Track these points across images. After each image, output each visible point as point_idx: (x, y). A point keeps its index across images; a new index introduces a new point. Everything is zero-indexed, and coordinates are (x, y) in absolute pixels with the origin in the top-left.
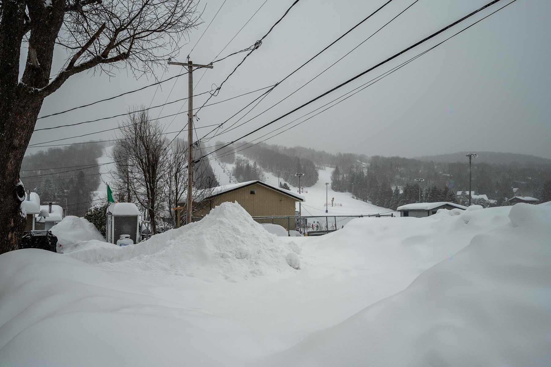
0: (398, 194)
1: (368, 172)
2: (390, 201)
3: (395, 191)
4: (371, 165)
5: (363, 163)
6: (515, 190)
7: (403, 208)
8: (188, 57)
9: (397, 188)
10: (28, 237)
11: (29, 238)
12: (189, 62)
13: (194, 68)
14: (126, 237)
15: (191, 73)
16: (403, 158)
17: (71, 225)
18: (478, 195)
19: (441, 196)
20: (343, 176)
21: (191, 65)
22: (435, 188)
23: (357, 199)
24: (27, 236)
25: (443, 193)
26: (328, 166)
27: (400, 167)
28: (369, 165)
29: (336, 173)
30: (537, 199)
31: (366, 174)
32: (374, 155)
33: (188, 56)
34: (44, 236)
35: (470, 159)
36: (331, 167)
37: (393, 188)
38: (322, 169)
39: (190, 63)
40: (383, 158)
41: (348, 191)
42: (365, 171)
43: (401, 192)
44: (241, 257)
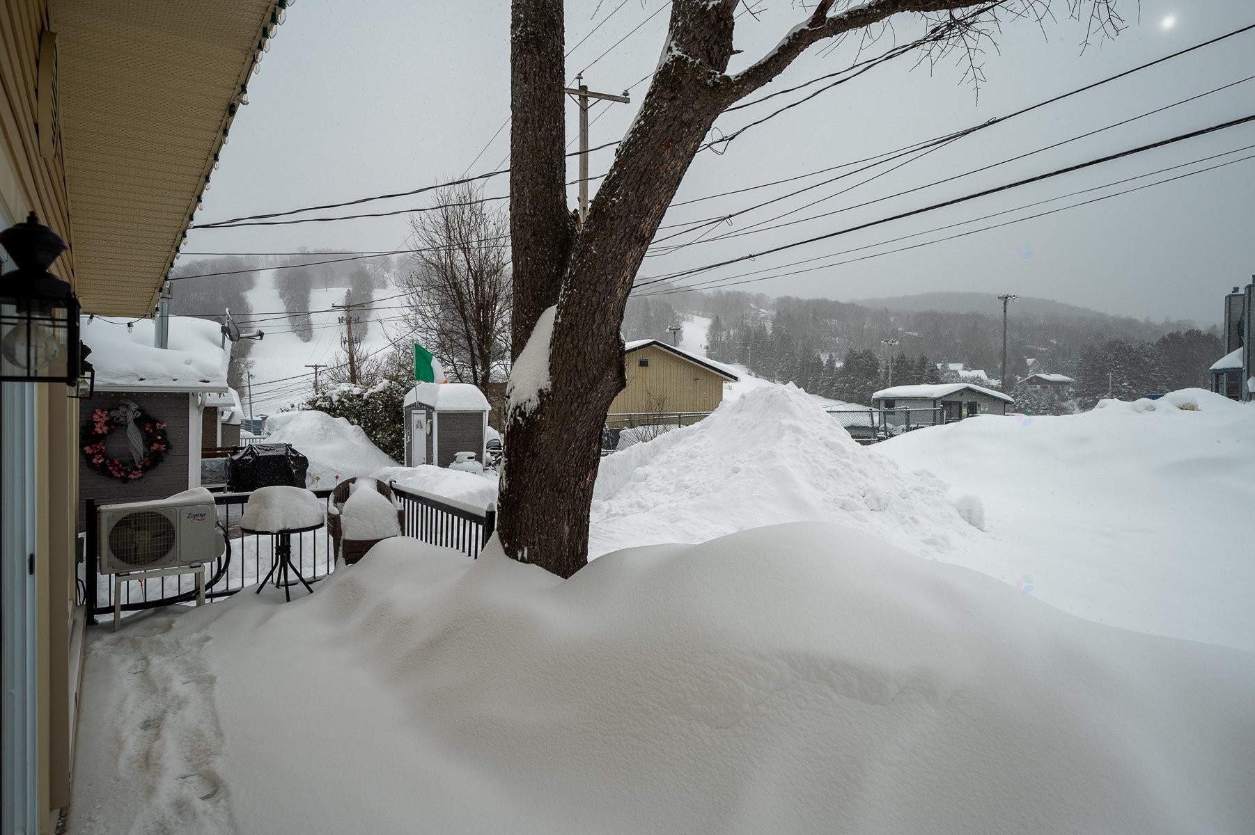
0: (833, 368)
1: (774, 328)
2: (817, 380)
3: (828, 361)
4: (778, 313)
5: (761, 310)
6: (1030, 361)
7: (885, 394)
8: (579, 77)
9: (831, 356)
10: (247, 458)
11: (250, 460)
12: (580, 87)
13: (591, 100)
14: (469, 458)
15: (585, 111)
16: (834, 302)
17: (319, 431)
18: (970, 371)
19: (914, 372)
20: (729, 332)
21: (586, 93)
22: (902, 357)
23: (757, 377)
24: (244, 455)
25: (917, 367)
26: (698, 315)
27: (829, 320)
28: (774, 313)
29: (715, 328)
30: (1069, 378)
31: (770, 332)
32: (782, 295)
33: (580, 74)
34: (281, 456)
35: (1005, 304)
36: (703, 316)
37: (824, 358)
38: (688, 320)
39: (584, 88)
40: (799, 301)
41: (739, 362)
42: (769, 325)
43: (839, 365)
44: (880, 506)
